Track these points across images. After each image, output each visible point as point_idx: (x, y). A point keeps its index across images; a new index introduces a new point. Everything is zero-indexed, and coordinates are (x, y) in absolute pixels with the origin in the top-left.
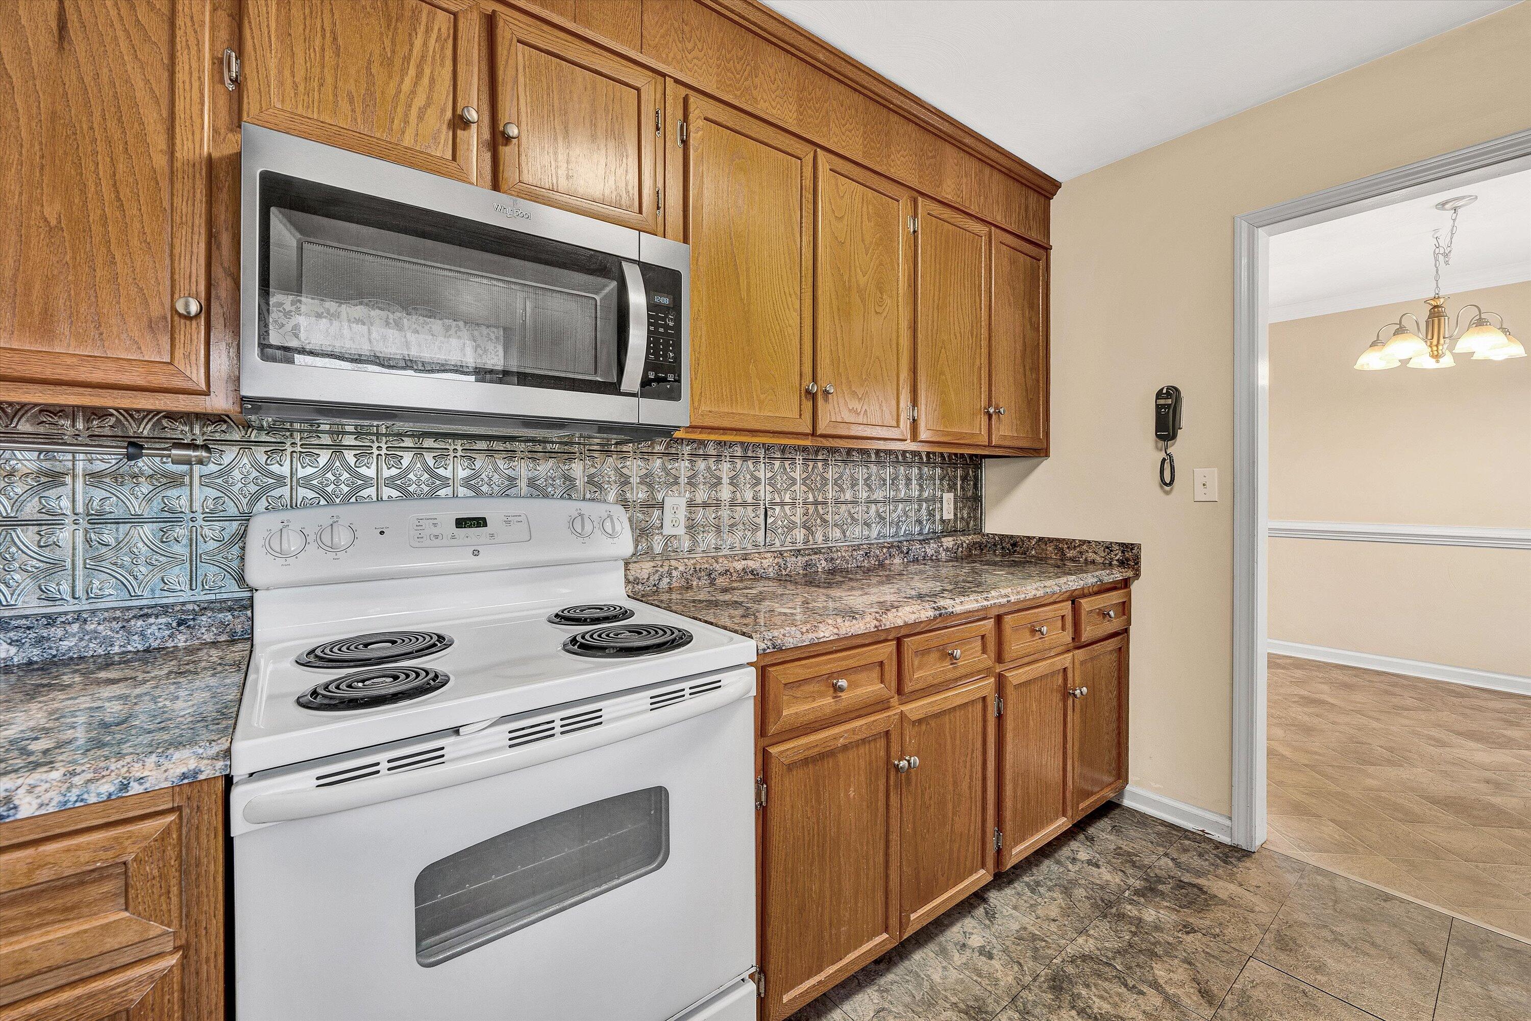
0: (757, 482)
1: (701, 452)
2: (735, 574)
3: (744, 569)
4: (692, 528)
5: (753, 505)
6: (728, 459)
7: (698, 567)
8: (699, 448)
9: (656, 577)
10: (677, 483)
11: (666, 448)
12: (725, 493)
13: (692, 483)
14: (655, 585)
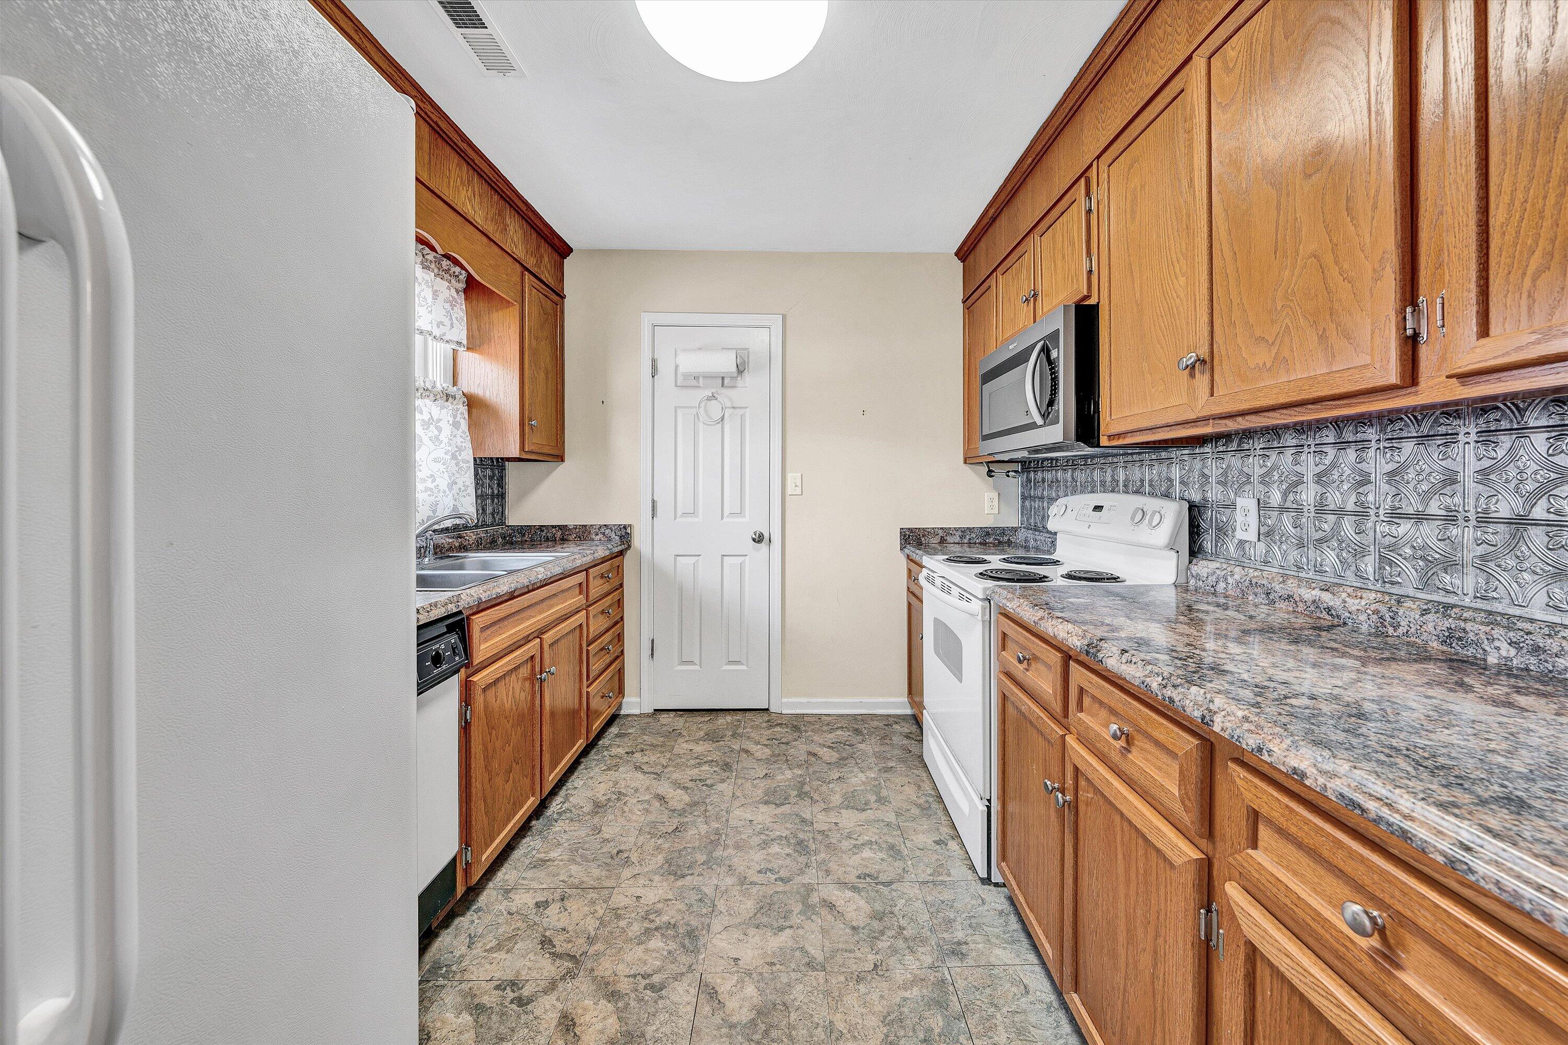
0: (1364, 480)
1: (1275, 444)
2: (1300, 604)
3: (1314, 601)
4: (1267, 534)
5: (1355, 514)
6: (1313, 449)
7: (1254, 581)
8: (1273, 440)
9: (1214, 578)
10: (1248, 482)
11: (1239, 445)
12: (1308, 494)
13: (1265, 480)
14: (1213, 586)
